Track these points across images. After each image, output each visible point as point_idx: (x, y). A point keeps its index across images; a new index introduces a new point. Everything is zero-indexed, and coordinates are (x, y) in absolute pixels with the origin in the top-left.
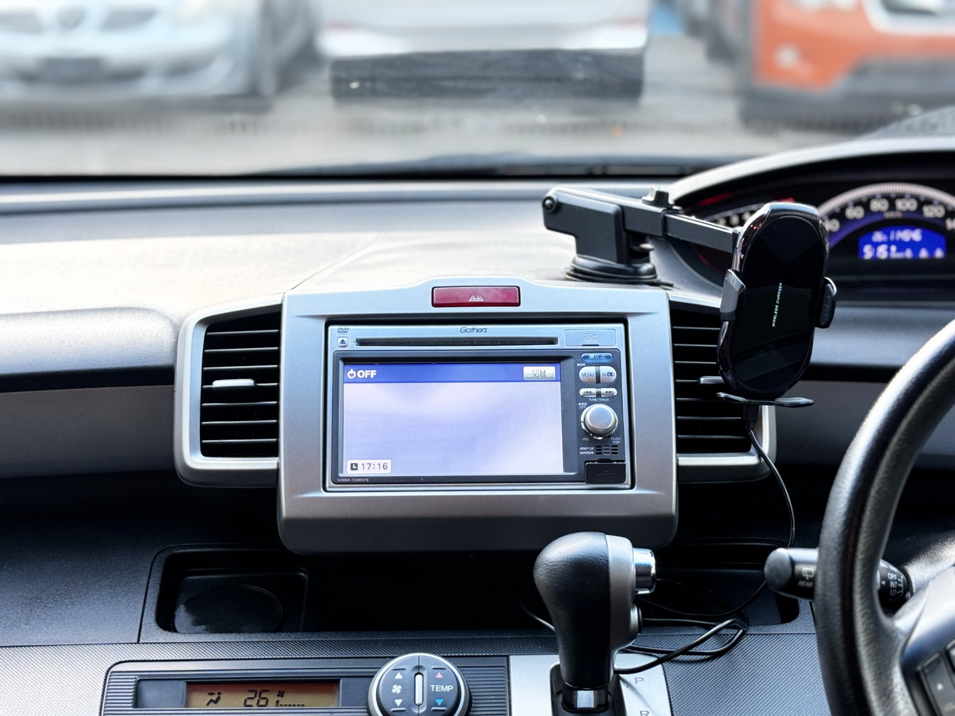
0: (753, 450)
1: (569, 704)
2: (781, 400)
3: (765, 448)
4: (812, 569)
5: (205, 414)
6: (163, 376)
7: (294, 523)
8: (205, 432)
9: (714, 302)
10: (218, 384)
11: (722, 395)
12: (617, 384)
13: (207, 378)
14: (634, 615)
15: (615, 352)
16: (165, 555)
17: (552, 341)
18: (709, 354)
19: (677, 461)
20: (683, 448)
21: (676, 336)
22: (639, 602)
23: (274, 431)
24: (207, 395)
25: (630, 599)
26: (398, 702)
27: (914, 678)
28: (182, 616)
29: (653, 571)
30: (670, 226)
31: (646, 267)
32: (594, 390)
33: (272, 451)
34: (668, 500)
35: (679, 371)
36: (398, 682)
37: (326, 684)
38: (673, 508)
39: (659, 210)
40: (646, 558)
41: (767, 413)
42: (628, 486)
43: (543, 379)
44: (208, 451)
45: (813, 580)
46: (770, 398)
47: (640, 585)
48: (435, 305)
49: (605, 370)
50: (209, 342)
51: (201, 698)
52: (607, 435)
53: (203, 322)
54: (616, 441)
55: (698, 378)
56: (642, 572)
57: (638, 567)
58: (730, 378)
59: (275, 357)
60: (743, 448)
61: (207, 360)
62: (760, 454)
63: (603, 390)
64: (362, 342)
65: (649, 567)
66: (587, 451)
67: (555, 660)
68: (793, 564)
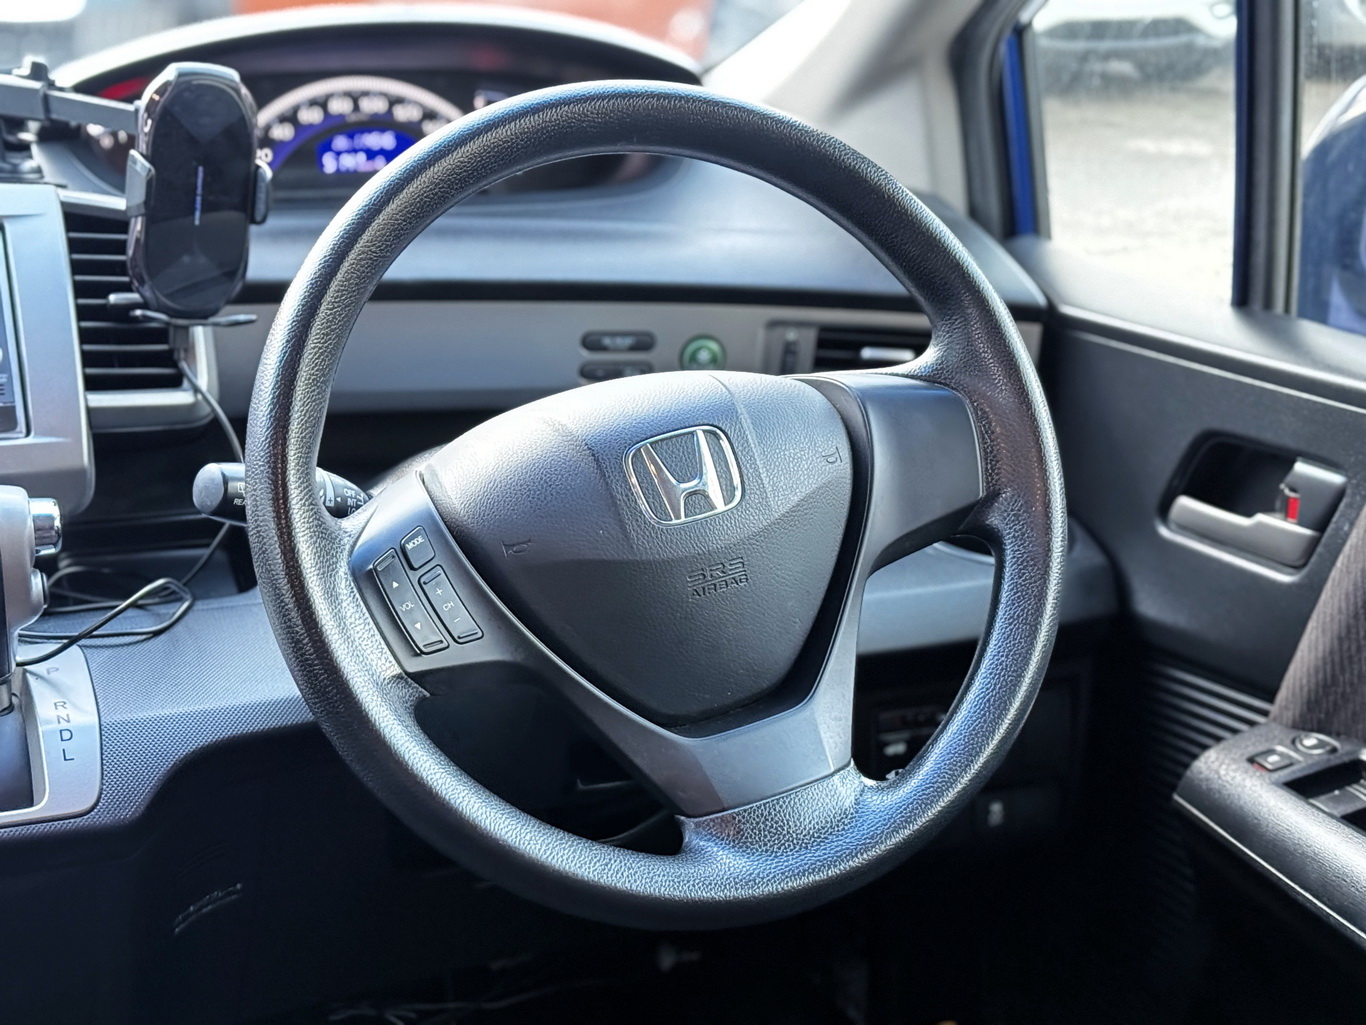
0: (186, 383)
2: (220, 319)
3: (203, 382)
9: (117, 203)
11: (138, 312)
14: (37, 583)
18: (119, 268)
19: (86, 400)
20: (93, 384)
21: (74, 246)
22: (46, 565)
25: (29, 563)
27: (367, 579)
29: (57, 523)
30: (53, 105)
31: (28, 165)
34: (76, 450)
35: (80, 291)
39: (36, 85)
40: (48, 508)
41: (200, 335)
42: (23, 435)
46: (203, 316)
47: (41, 543)
55: (105, 296)
56: (42, 528)
57: (35, 519)
58: (148, 294)
60: (174, 382)
62: (196, 390)
65: (51, 518)
68: (226, 480)
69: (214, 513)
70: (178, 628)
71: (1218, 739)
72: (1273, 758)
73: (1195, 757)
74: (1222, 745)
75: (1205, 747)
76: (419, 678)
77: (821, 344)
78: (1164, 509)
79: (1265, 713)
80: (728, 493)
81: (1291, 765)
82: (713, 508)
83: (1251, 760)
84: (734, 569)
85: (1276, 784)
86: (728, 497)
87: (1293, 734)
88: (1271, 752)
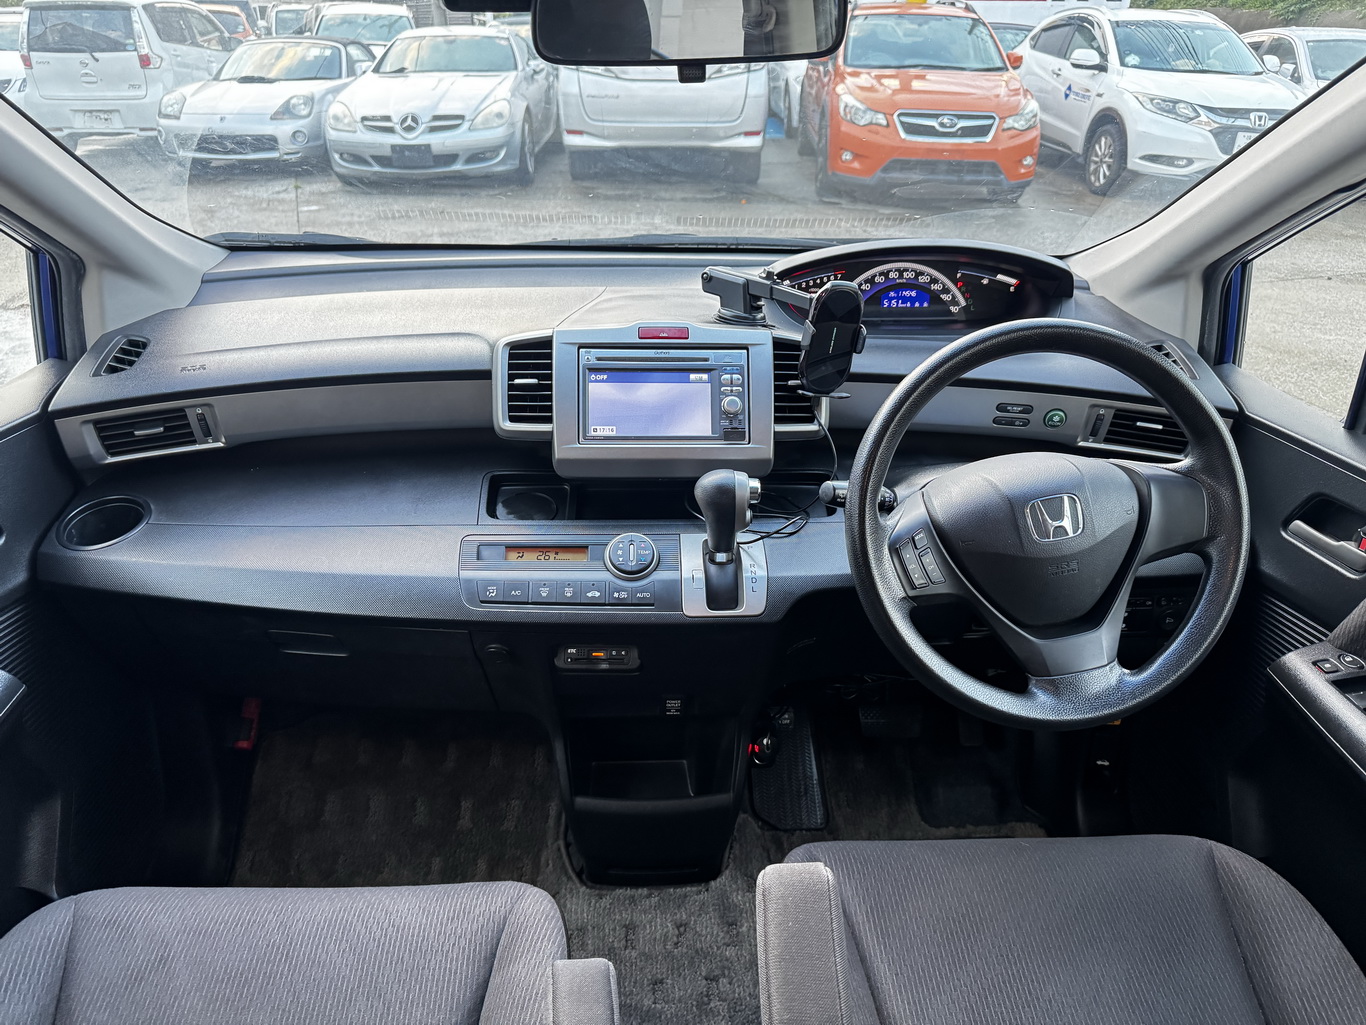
0: (816, 422)
1: (712, 561)
2: (832, 394)
3: (823, 422)
4: (845, 492)
5: (511, 398)
6: (486, 375)
7: (562, 461)
8: (511, 409)
9: (797, 337)
10: (517, 381)
11: (800, 392)
12: (742, 385)
13: (511, 377)
14: (749, 514)
15: (742, 367)
16: (489, 475)
17: (706, 360)
18: (794, 367)
19: (774, 428)
20: (778, 420)
21: (776, 357)
22: (751, 507)
23: (549, 409)
24: (511, 387)
25: (746, 506)
26: (621, 559)
27: (895, 550)
28: (500, 509)
29: (760, 491)
30: (774, 292)
31: (760, 316)
32: (729, 388)
33: (549, 420)
34: (768, 451)
35: (777, 378)
36: (621, 549)
37: (582, 548)
38: (771, 456)
39: (769, 283)
40: (756, 484)
41: (825, 402)
42: (747, 443)
43: (701, 381)
44: (513, 419)
45: (845, 498)
46: (826, 393)
47: (751, 498)
48: (640, 338)
49: (735, 376)
50: (511, 356)
51: (513, 555)
52: (736, 415)
53: (507, 344)
54: (741, 417)
55: (787, 381)
56: (753, 491)
57: (751, 488)
58: (805, 382)
59: (549, 367)
60: (810, 420)
61: (511, 367)
62: (820, 424)
63: (734, 388)
64: (599, 359)
65: (757, 488)
66: (726, 423)
67: (705, 536)
68: (834, 489)
69: (829, 503)
70: (801, 531)
71: (1296, 648)
72: (1328, 665)
73: (1284, 654)
74: (1298, 651)
75: (1290, 651)
76: (913, 598)
77: (1115, 416)
78: (1286, 524)
79: (1326, 636)
80: (1075, 529)
81: (1337, 671)
82: (1068, 534)
83: (1315, 663)
84: (1074, 565)
85: (1327, 681)
86: (1075, 530)
87: (1341, 652)
88: (1327, 660)
